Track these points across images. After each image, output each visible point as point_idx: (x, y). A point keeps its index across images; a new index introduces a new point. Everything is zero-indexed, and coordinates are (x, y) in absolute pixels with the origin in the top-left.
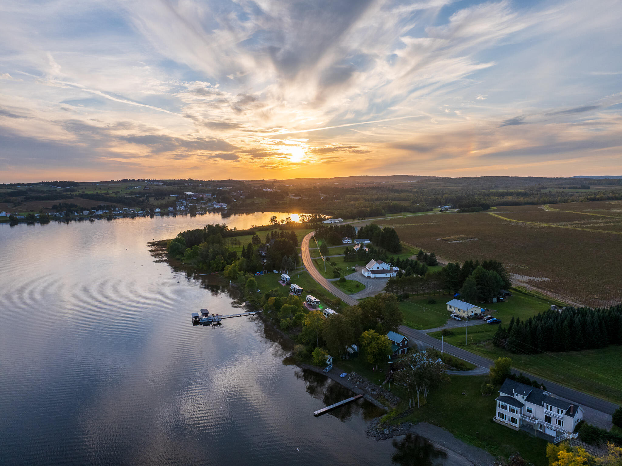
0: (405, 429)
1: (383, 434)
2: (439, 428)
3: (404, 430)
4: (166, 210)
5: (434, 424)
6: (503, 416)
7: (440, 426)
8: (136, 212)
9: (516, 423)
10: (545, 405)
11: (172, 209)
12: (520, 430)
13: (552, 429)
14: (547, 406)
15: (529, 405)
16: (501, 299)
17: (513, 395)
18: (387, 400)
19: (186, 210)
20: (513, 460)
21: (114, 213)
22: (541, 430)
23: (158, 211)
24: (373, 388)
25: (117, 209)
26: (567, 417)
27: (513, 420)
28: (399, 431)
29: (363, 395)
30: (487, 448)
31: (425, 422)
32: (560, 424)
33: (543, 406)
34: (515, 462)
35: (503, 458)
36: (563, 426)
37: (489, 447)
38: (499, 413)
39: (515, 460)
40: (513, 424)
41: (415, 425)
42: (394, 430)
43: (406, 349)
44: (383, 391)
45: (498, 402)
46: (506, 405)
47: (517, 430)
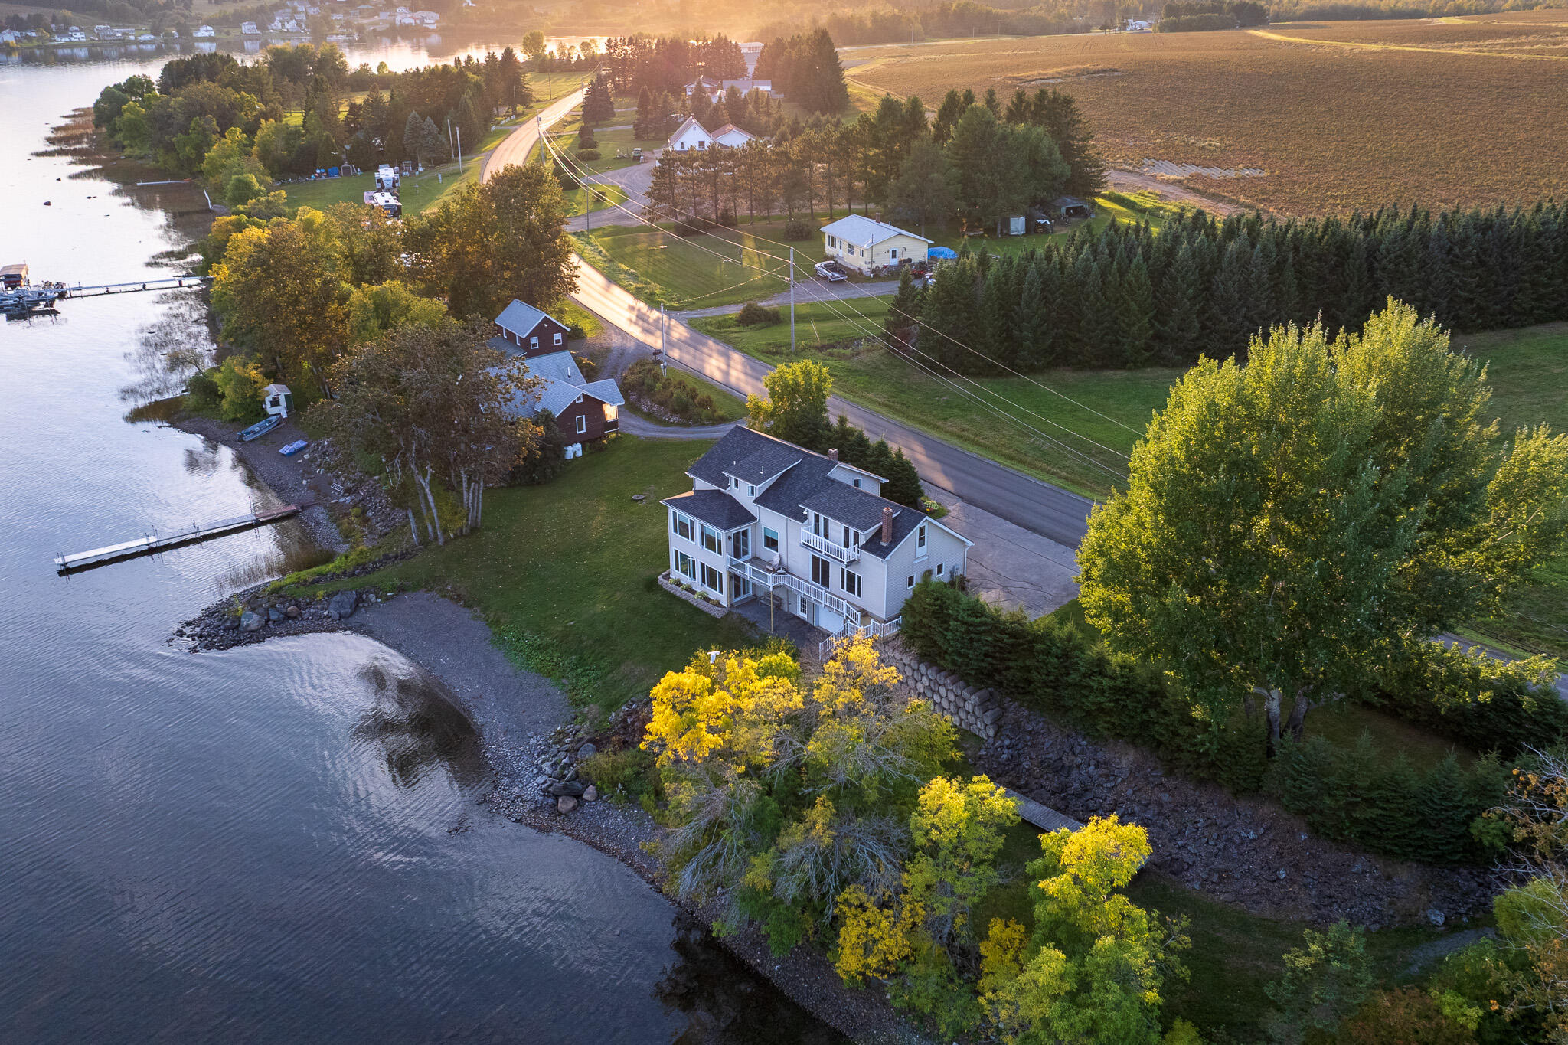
0: (334, 612)
1: (234, 628)
2: (463, 610)
3: (328, 617)
4: (234, 32)
6: (687, 565)
7: (468, 605)
8: (132, 38)
9: (721, 591)
10: (811, 513)
11: (254, 27)
12: (729, 611)
13: (830, 609)
14: (817, 517)
15: (770, 520)
16: (1042, 221)
17: (724, 483)
18: (368, 521)
19: (298, 33)
21: (57, 38)
22: (804, 616)
23: (207, 34)
24: (353, 486)
25: (74, 28)
26: (868, 558)
27: (711, 577)
28: (306, 619)
29: (302, 508)
31: (428, 590)
32: (851, 586)
33: (803, 518)
34: (625, 727)
35: (596, 711)
36: (859, 595)
37: (578, 675)
38: (676, 552)
39: (629, 720)
40: (713, 594)
41: (387, 599)
42: (289, 617)
44: (373, 493)
45: (671, 510)
46: (692, 522)
47: (719, 615)
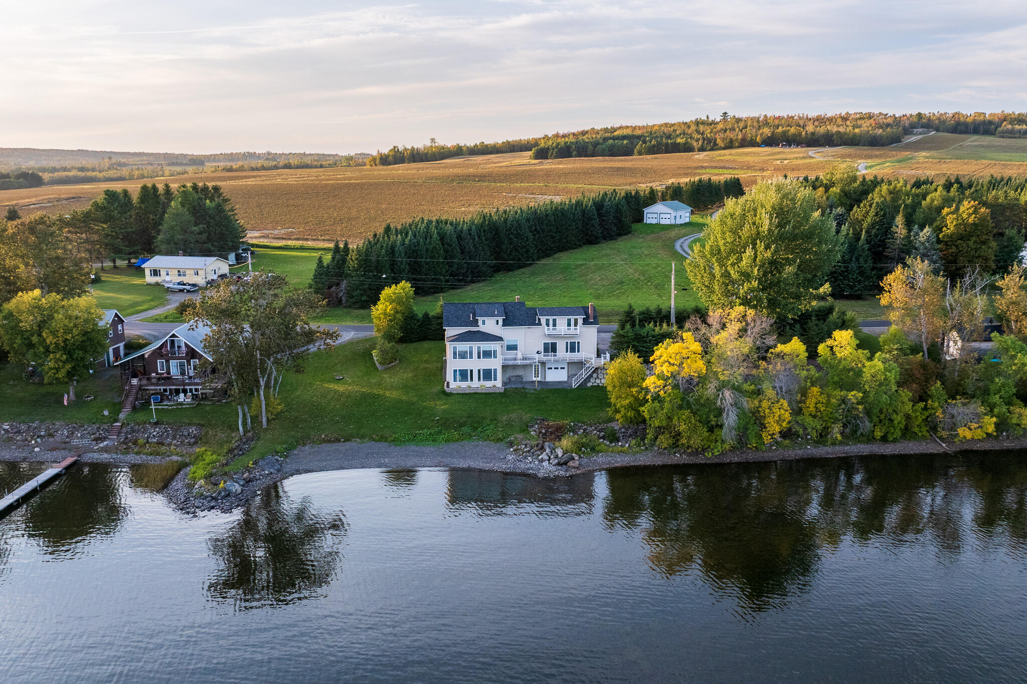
0: (272, 470)
1: (228, 495)
3: (271, 474)
5: (330, 441)
6: (464, 375)
9: (496, 378)
10: (543, 319)
12: (505, 389)
13: (557, 368)
14: (547, 320)
15: (510, 334)
16: (244, 255)
17: (477, 324)
18: (160, 443)
20: (540, 432)
22: (538, 379)
24: (97, 435)
26: (586, 329)
27: (488, 375)
28: (260, 479)
29: (79, 457)
30: (475, 436)
31: (304, 445)
32: (573, 350)
33: (539, 323)
34: (545, 434)
35: (520, 436)
36: (578, 351)
37: (481, 432)
38: (454, 371)
39: (544, 431)
40: (490, 383)
41: (286, 456)
42: (248, 481)
43: (121, 345)
44: (133, 431)
45: (452, 346)
46: (471, 348)
47: (502, 391)
